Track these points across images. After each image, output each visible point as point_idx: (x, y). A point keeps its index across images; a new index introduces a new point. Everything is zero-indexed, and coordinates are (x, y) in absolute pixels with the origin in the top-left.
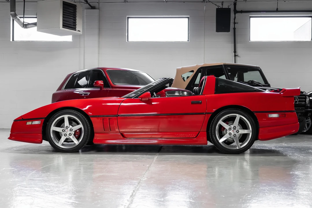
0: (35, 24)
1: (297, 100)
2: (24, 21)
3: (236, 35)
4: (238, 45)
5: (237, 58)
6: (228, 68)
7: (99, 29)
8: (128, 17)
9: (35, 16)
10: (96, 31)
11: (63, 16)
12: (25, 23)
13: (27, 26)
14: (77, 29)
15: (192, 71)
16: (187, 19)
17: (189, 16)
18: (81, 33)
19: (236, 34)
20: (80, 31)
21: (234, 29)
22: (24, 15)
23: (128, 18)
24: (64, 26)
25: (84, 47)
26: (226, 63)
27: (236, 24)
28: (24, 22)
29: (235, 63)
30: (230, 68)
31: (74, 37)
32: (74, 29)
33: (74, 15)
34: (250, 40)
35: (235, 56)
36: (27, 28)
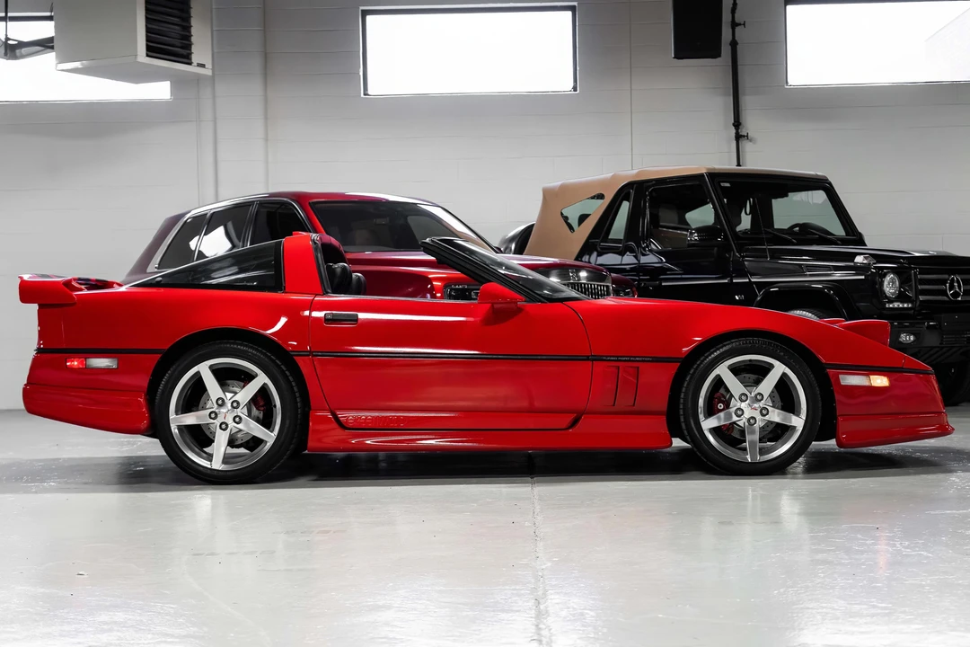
0: (46, 44)
1: (960, 289)
2: (6, 35)
3: (739, 67)
4: (747, 101)
5: (747, 146)
6: (722, 184)
7: (266, 57)
8: (363, 11)
9: (48, 14)
10: (256, 63)
11: (146, 18)
12: (10, 42)
13: (17, 51)
14: (195, 58)
15: (601, 197)
16: (569, 14)
17: (575, 4)
18: (207, 72)
19: (740, 62)
20: (203, 66)
21: (734, 44)
22: (6, 13)
23: (365, 13)
24: (152, 50)
25: (215, 120)
26: (715, 169)
27: (737, 29)
28: (7, 39)
29: (739, 165)
30: (728, 185)
31: (178, 83)
32: (186, 58)
33: (181, 10)
34: (787, 82)
35: (738, 137)
36: (15, 57)
